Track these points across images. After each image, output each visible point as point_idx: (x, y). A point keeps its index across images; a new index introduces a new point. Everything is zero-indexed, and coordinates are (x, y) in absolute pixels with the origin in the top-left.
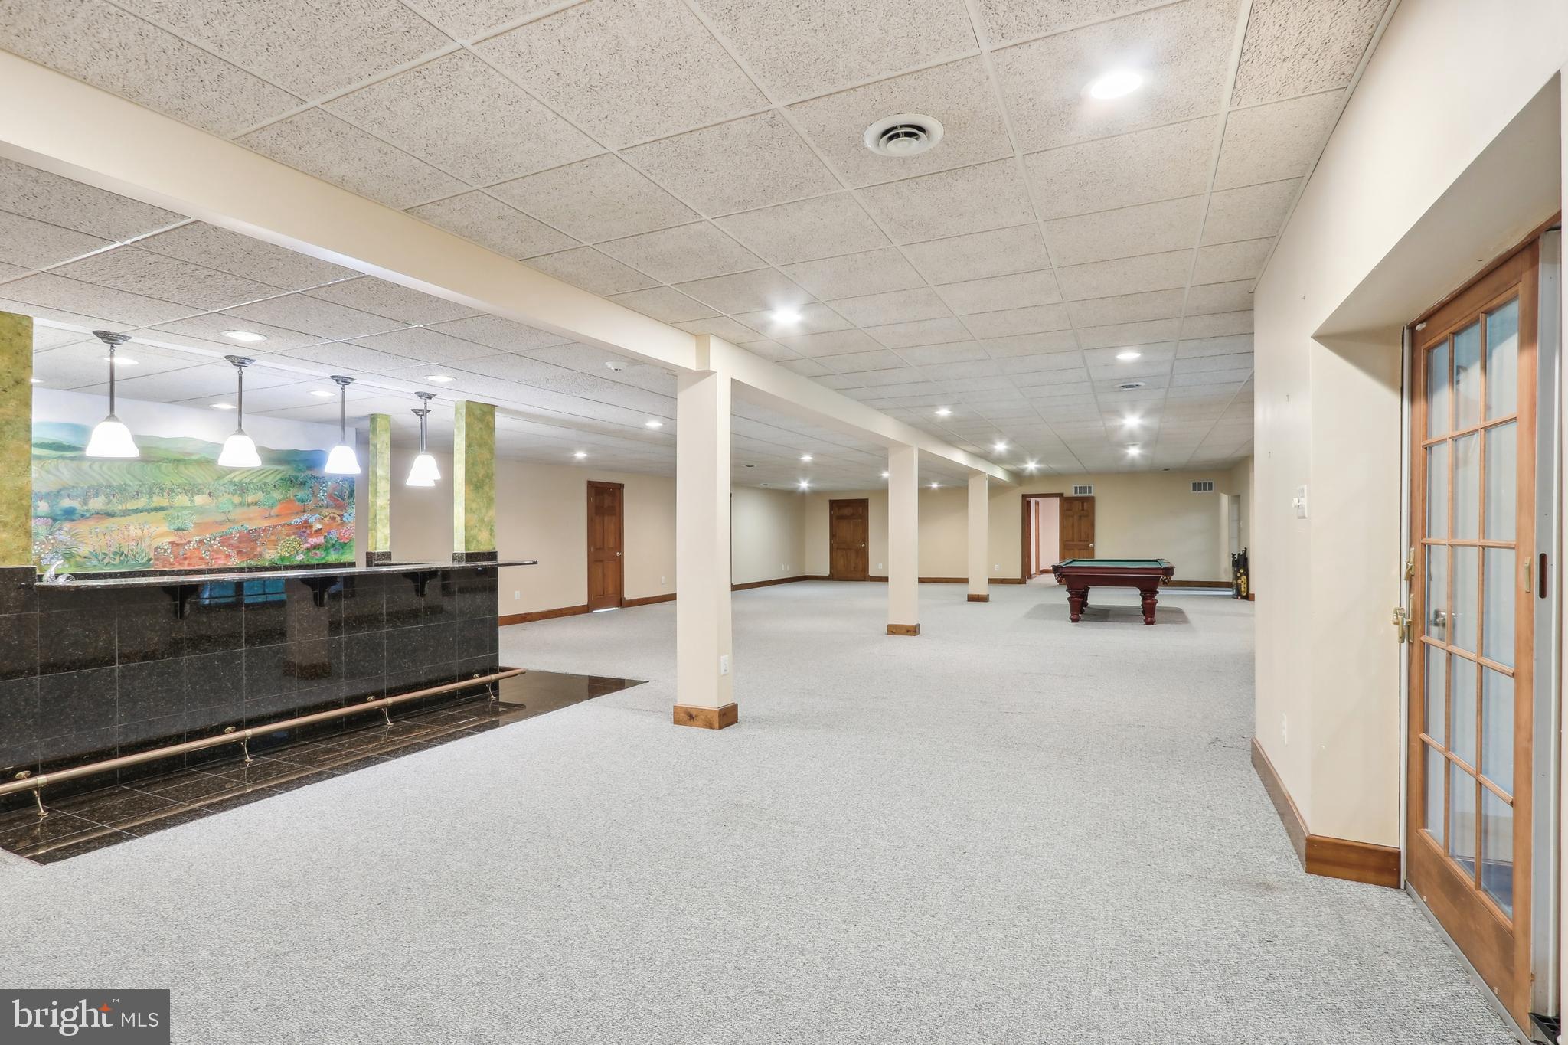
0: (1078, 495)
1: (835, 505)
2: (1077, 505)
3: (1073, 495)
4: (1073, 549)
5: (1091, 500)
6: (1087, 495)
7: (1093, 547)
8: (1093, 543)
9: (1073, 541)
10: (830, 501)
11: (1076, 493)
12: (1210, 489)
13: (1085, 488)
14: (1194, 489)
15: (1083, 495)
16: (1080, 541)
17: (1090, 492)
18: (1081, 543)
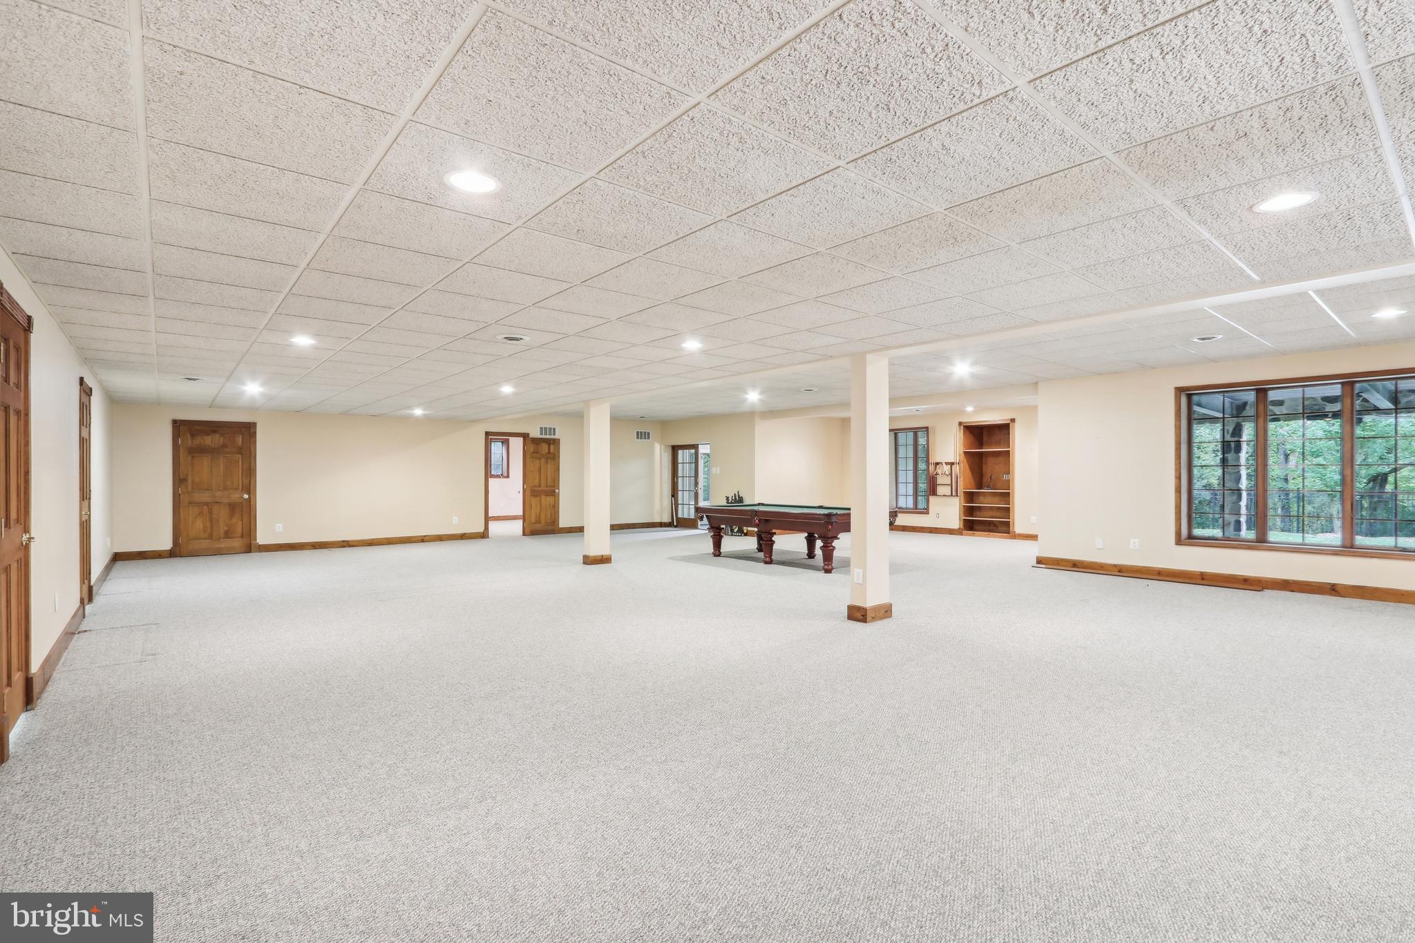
0: (543, 436)
1: (181, 428)
2: (544, 447)
3: (539, 436)
4: (540, 496)
5: (556, 442)
6: (552, 437)
7: (559, 493)
8: (559, 489)
9: (540, 486)
10: (175, 422)
11: (541, 434)
12: (649, 438)
13: (550, 429)
14: (638, 438)
15: (548, 437)
16: (547, 486)
17: (554, 434)
18: (548, 489)
